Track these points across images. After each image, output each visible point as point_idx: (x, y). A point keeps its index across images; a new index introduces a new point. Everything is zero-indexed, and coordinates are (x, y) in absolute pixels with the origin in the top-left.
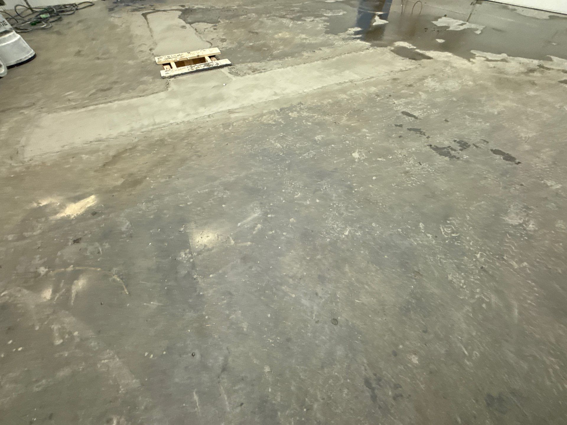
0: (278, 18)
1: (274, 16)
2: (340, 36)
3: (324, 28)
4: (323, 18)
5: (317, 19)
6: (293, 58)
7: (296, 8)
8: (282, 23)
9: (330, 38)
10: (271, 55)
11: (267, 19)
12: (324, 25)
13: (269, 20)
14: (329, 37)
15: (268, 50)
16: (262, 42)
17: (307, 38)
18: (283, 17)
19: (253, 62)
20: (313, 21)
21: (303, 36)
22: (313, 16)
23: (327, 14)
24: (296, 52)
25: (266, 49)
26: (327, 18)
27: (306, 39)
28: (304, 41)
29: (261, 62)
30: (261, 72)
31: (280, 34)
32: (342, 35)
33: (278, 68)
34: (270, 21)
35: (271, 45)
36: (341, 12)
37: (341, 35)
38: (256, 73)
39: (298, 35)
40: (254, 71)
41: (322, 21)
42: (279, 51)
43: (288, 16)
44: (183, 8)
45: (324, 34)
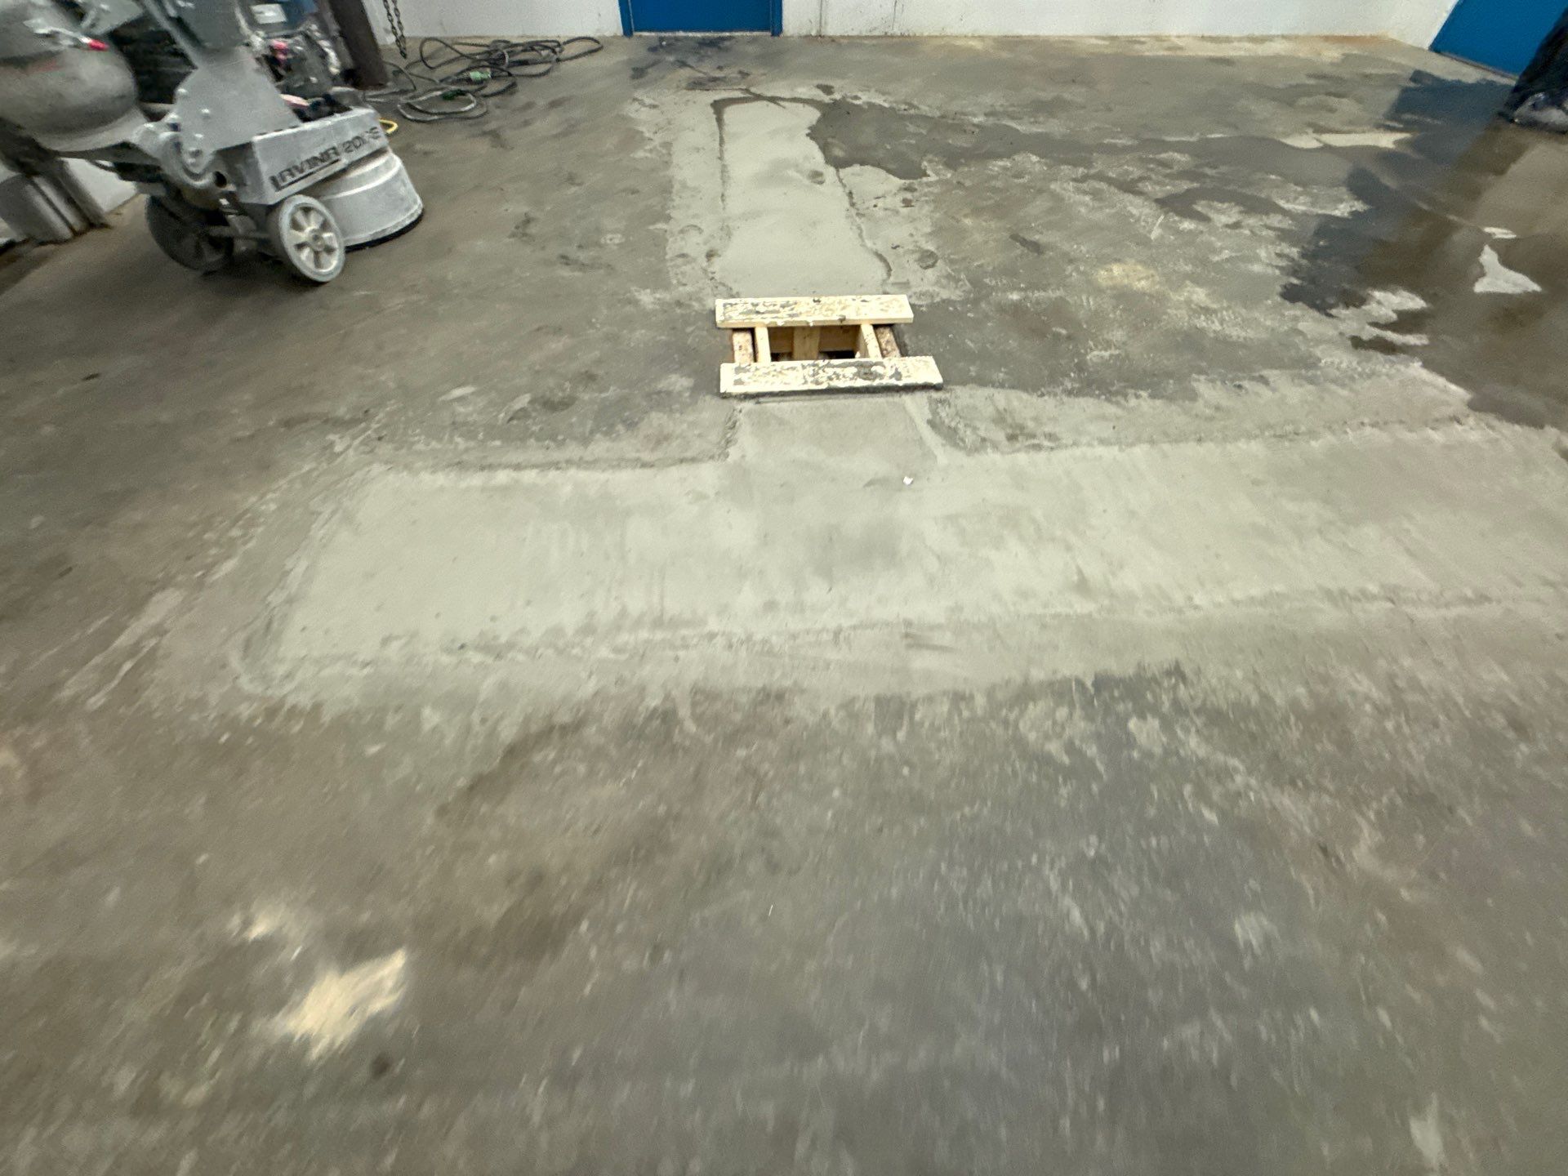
0: (1113, 189)
1: (1100, 177)
2: (1342, 327)
3: (1277, 272)
4: (1275, 220)
5: (1252, 221)
6: (1158, 402)
7: (1177, 156)
8: (1124, 218)
9: (1301, 326)
10: (1081, 368)
11: (1078, 191)
12: (1279, 255)
13: (1085, 193)
14: (1296, 319)
15: (1069, 338)
16: (1053, 294)
17: (1215, 306)
18: (1129, 187)
19: (1013, 387)
20: (1236, 225)
21: (1200, 295)
22: (1237, 204)
23: (1288, 201)
24: (1169, 375)
25: (1064, 332)
26: (1287, 223)
27: (1207, 311)
28: (1201, 322)
29: (1043, 395)
30: (1038, 447)
31: (1117, 269)
32: (1349, 321)
33: (1103, 442)
34: (1087, 198)
35: (1082, 314)
36: (1341, 201)
37: (1343, 320)
38: (1018, 450)
39: (1178, 287)
40: (1017, 434)
41: (1271, 233)
42: (1106, 354)
43: (1148, 187)
44: (827, 99)
45: (1279, 299)
